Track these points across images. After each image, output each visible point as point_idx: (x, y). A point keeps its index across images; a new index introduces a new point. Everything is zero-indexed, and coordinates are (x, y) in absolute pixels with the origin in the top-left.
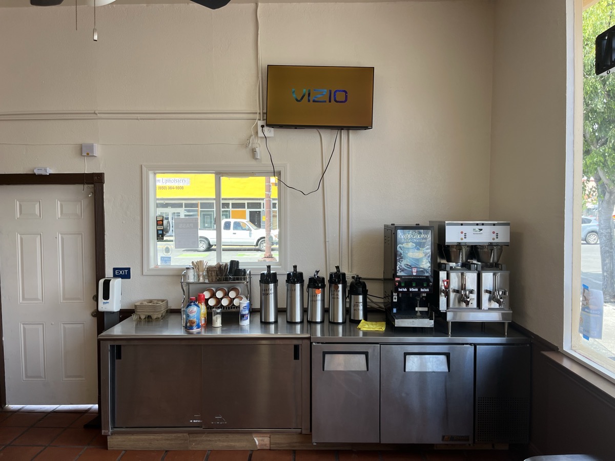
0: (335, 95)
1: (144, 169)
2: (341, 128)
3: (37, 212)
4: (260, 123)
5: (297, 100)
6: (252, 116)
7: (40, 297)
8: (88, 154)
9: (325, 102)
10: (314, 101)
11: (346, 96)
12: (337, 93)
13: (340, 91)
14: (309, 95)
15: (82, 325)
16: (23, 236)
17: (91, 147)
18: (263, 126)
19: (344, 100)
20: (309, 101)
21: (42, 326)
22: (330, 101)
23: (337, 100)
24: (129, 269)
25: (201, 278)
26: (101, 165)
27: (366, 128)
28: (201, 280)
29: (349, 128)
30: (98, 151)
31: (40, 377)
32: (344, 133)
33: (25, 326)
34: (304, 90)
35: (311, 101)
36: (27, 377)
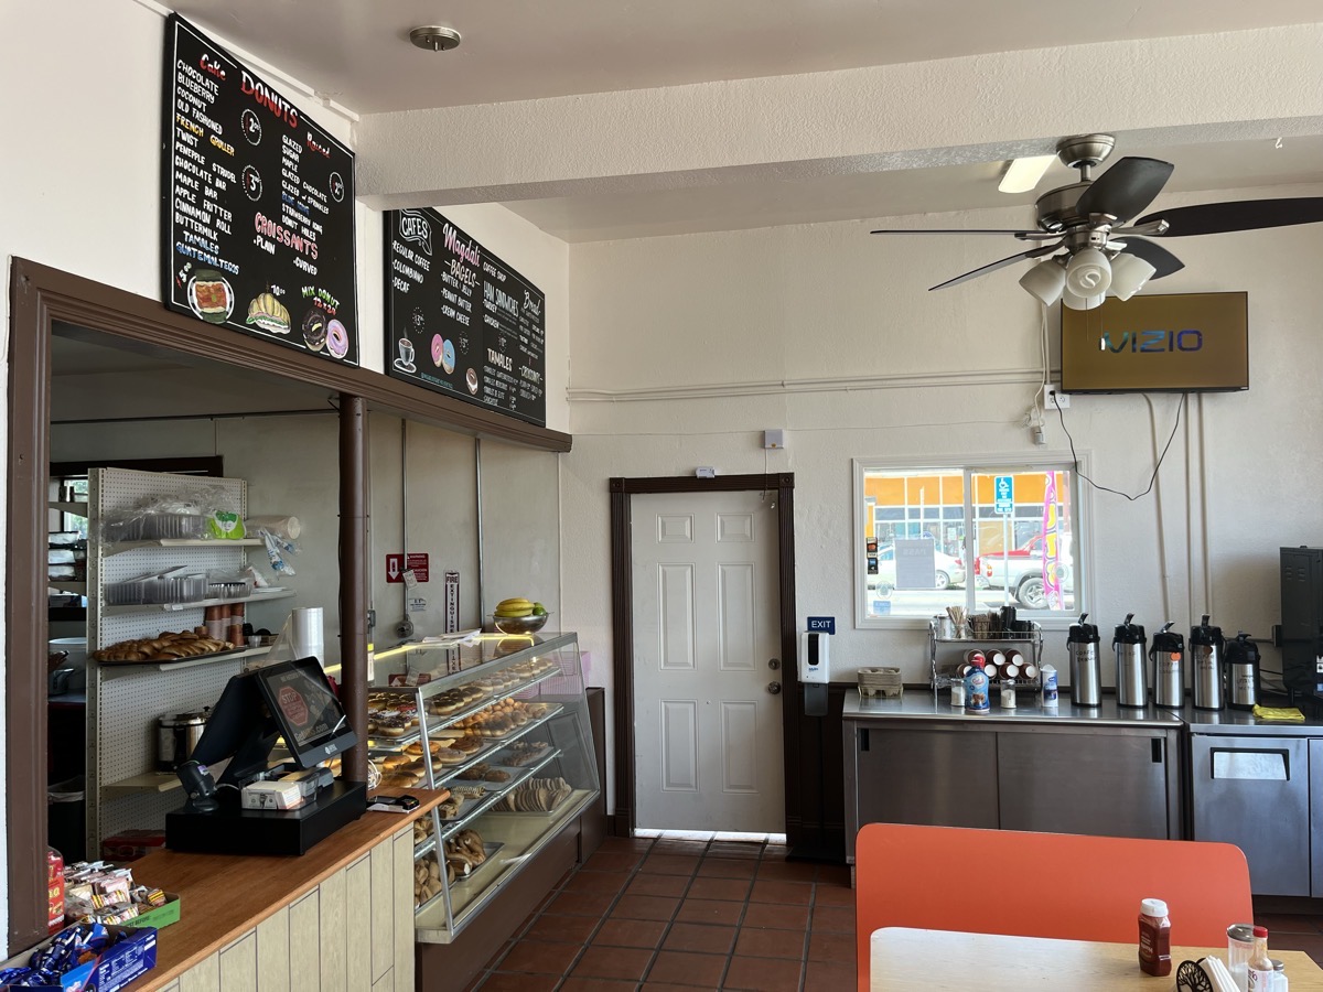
0: (1179, 340)
1: (856, 465)
2: (1185, 392)
3: (688, 534)
4: (1048, 388)
5: (1113, 350)
6: (1029, 377)
7: (690, 661)
8: (774, 445)
9: (1163, 350)
10: (1143, 350)
11: (1200, 341)
12: (1184, 336)
13: (1187, 332)
14: (1134, 341)
15: (753, 706)
16: (666, 568)
17: (779, 435)
18: (1052, 393)
19: (1196, 345)
20: (1134, 350)
21: (692, 705)
22: (1171, 349)
23: (1184, 346)
24: (832, 619)
25: (963, 633)
26: (790, 461)
27: (1237, 389)
28: (964, 637)
29: (1199, 391)
30: (787, 440)
31: (690, 786)
32: (1192, 398)
33: (668, 705)
34: (1126, 334)
35: (1138, 350)
36: (668, 784)
